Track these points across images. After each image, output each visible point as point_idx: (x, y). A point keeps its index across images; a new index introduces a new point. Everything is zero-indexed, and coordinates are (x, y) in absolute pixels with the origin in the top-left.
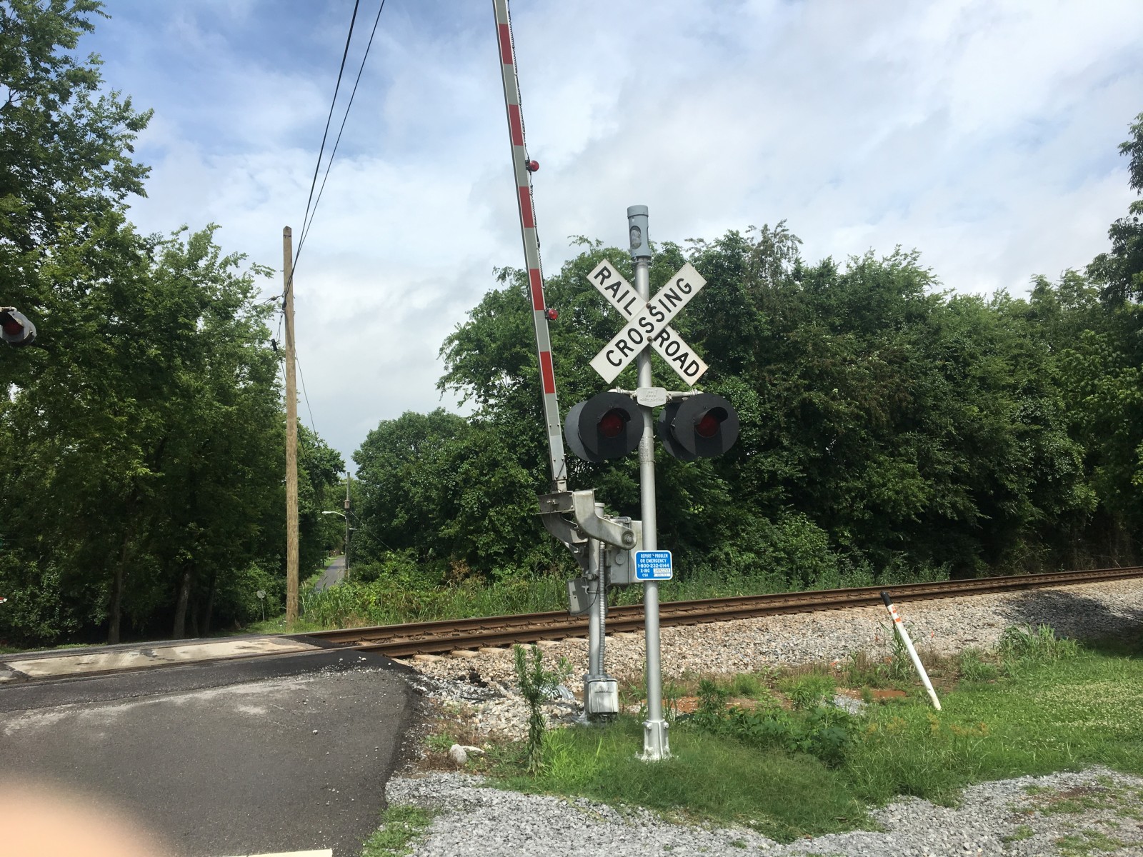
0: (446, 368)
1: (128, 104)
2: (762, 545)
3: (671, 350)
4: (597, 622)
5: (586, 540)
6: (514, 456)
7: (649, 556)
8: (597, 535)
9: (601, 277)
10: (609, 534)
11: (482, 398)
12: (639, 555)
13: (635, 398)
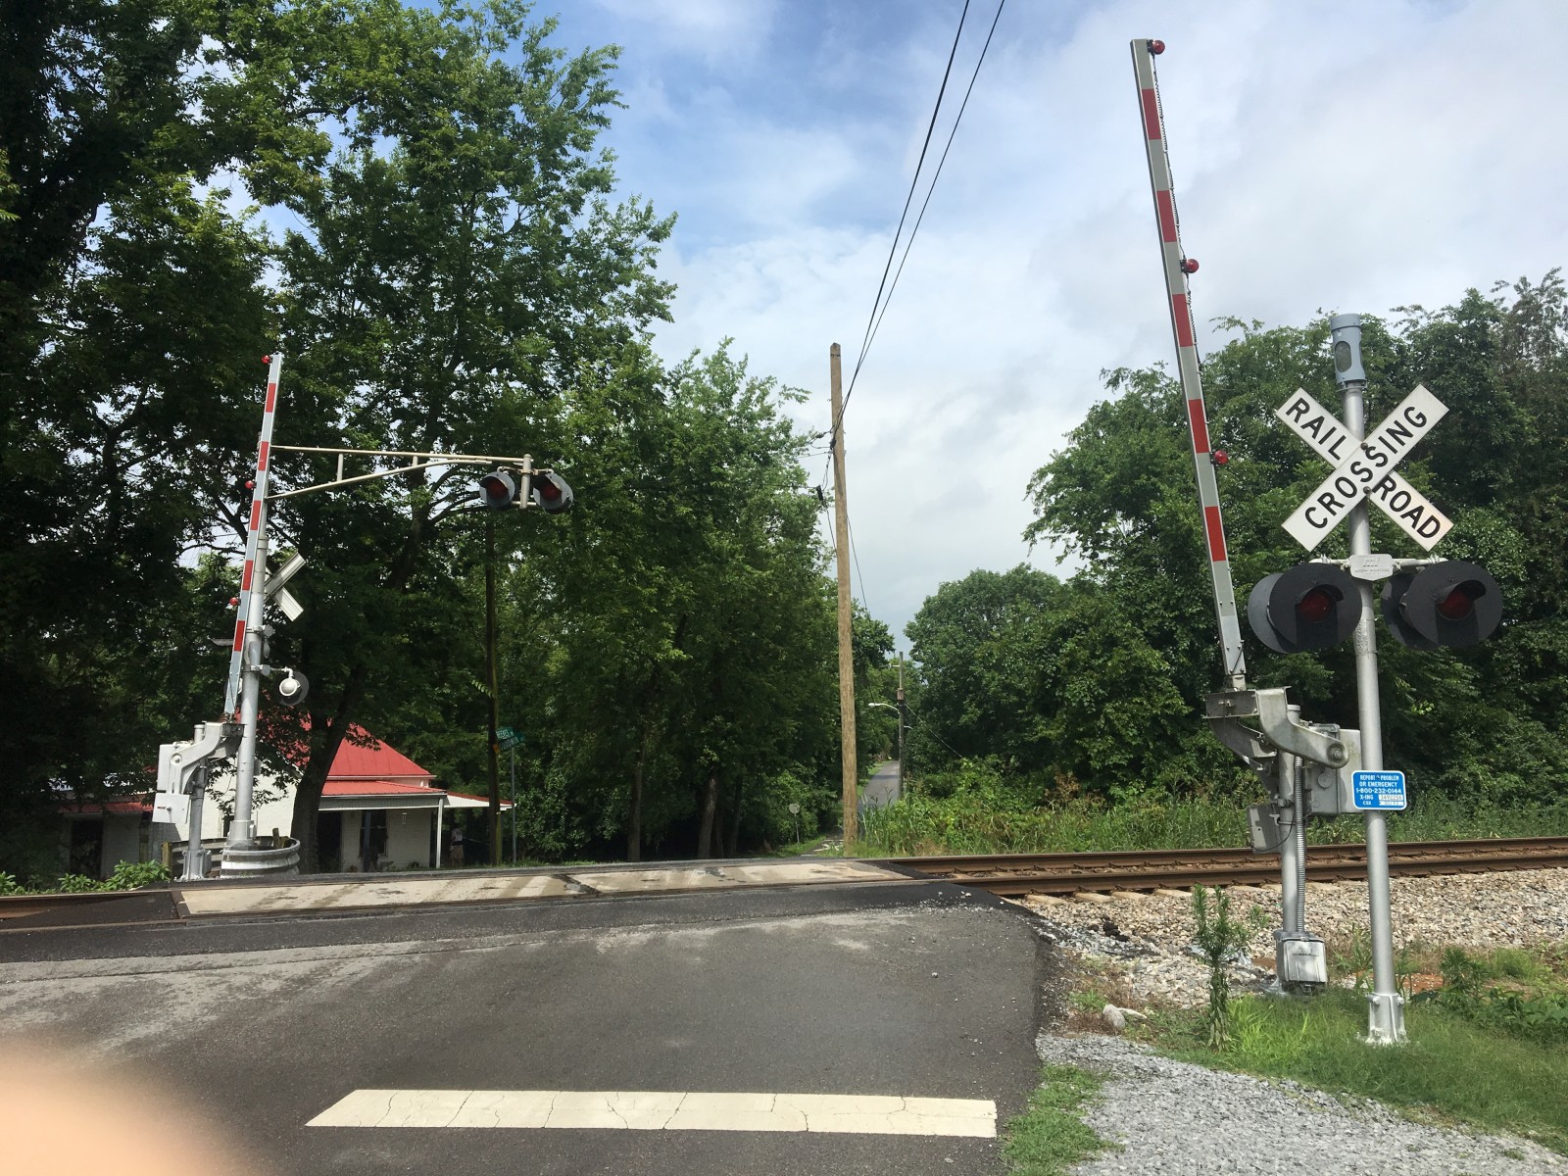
0: (1036, 512)
1: (649, 210)
2: (1533, 763)
3: (1398, 504)
4: (1292, 864)
5: (1272, 754)
6: (1139, 631)
7: (1372, 778)
8: (1291, 747)
9: (1295, 412)
10: (1308, 746)
11: (1090, 552)
12: (1357, 777)
13: (1348, 569)
